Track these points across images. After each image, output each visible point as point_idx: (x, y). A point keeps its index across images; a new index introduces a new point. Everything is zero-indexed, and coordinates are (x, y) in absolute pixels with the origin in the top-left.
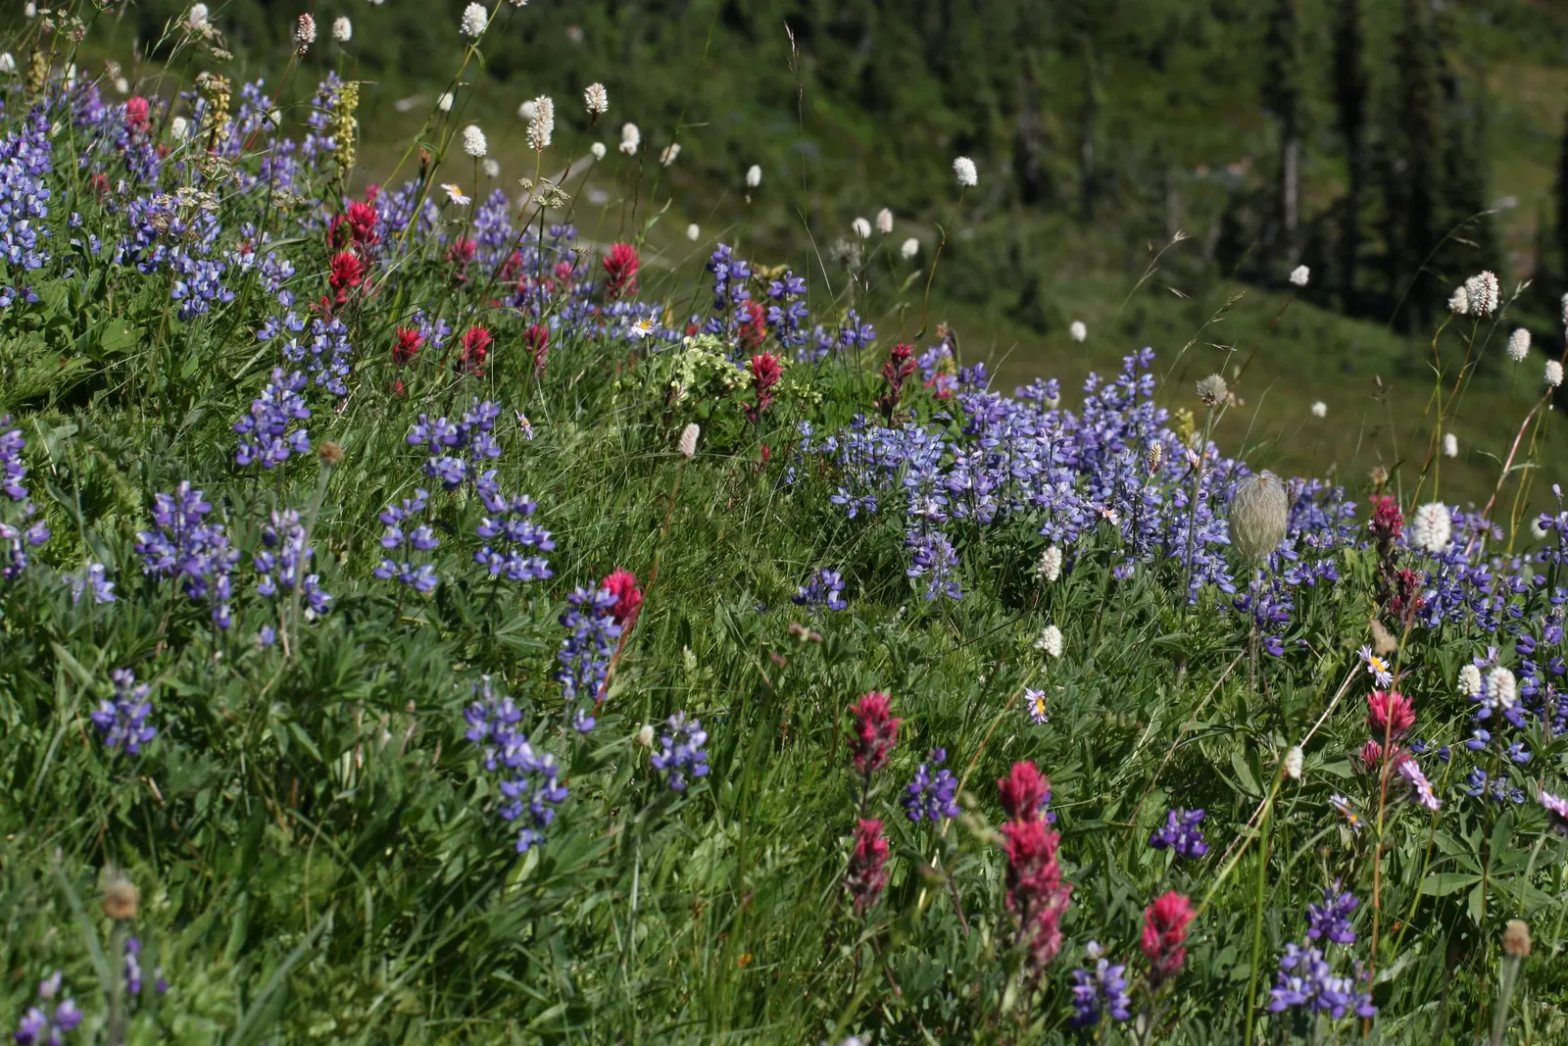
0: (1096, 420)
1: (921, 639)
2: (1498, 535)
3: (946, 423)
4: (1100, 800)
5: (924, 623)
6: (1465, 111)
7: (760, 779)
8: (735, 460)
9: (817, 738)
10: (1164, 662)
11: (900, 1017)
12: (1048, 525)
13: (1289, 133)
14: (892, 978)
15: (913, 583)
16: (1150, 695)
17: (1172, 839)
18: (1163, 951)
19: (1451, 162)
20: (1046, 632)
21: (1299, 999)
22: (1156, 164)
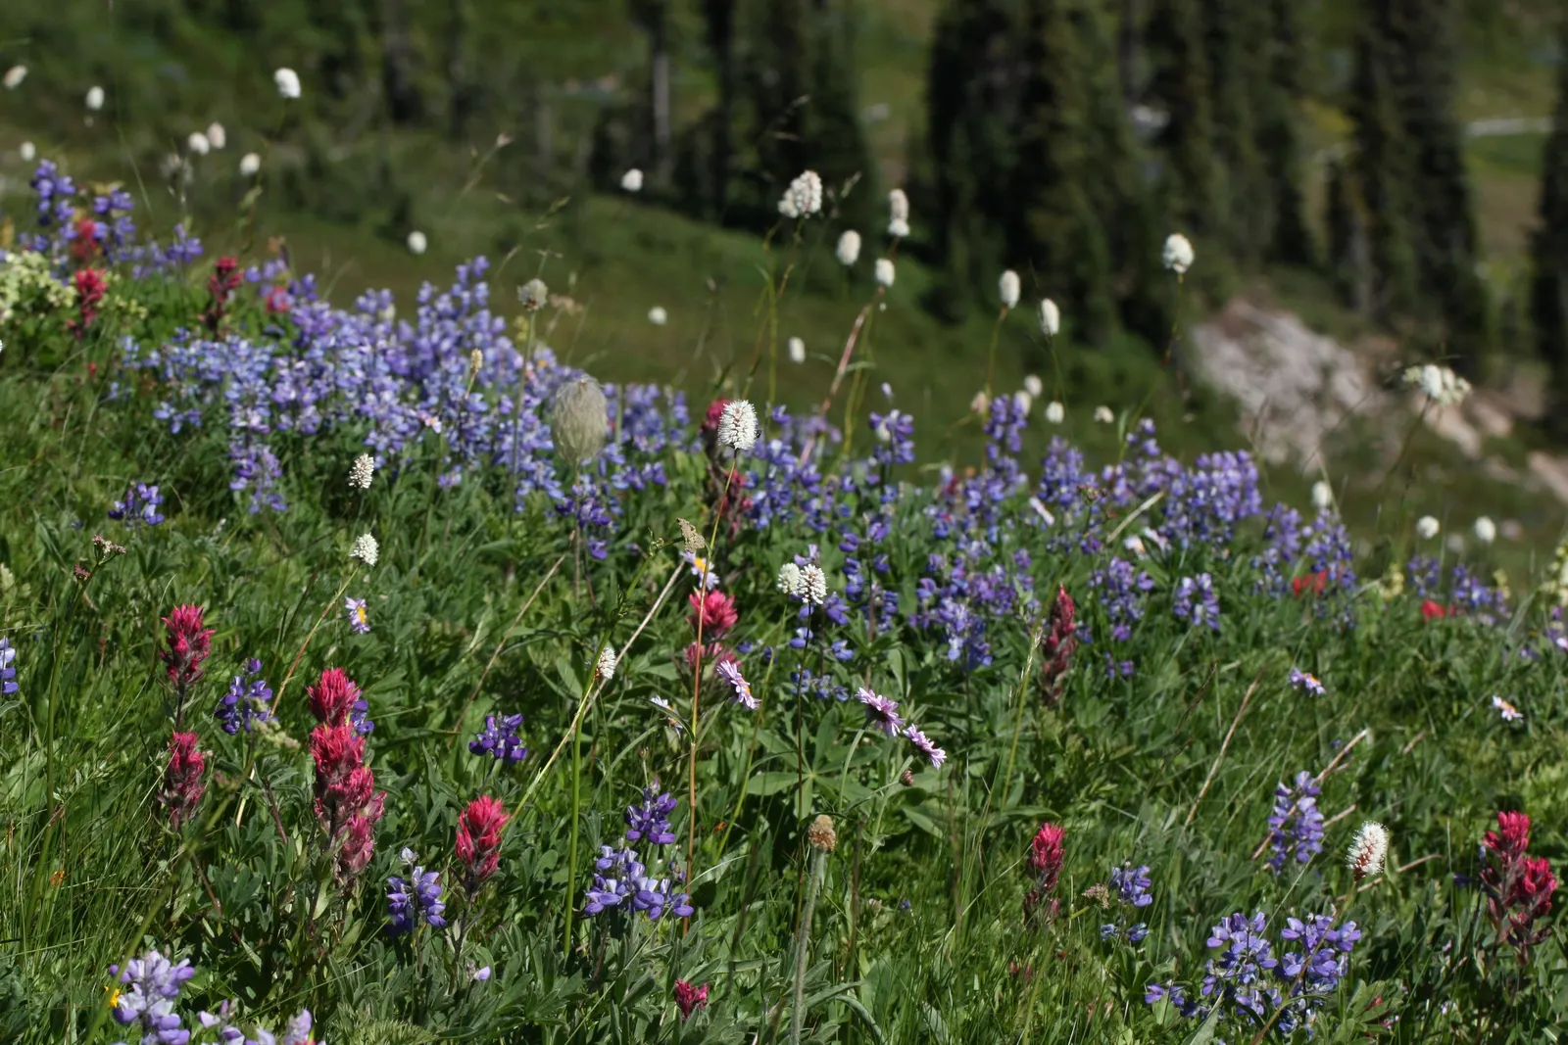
0: (431, 330)
1: (243, 551)
2: (836, 436)
3: (276, 336)
4: (424, 708)
5: (247, 536)
6: (833, 22)
7: (79, 696)
8: (58, 377)
9: (137, 653)
10: (492, 569)
11: (220, 931)
12: (373, 435)
13: (659, 46)
14: (210, 891)
15: (237, 496)
16: (477, 603)
17: (490, 744)
18: (477, 856)
19: (822, 72)
20: (361, 540)
21: (615, 899)
22: (526, 80)
